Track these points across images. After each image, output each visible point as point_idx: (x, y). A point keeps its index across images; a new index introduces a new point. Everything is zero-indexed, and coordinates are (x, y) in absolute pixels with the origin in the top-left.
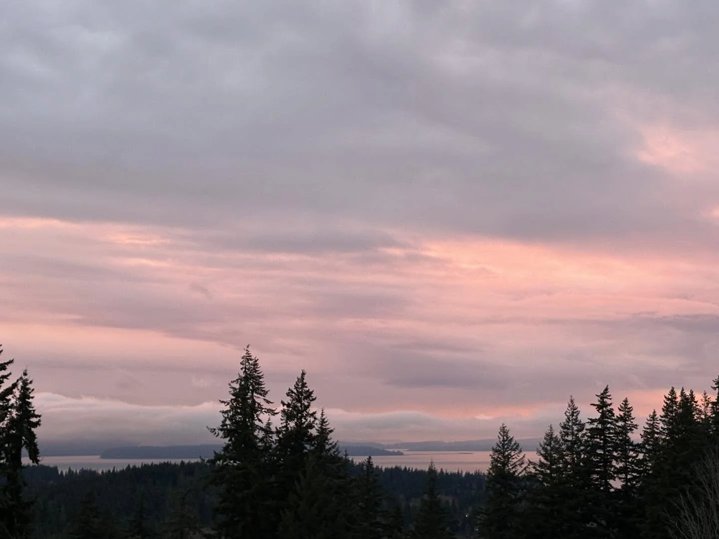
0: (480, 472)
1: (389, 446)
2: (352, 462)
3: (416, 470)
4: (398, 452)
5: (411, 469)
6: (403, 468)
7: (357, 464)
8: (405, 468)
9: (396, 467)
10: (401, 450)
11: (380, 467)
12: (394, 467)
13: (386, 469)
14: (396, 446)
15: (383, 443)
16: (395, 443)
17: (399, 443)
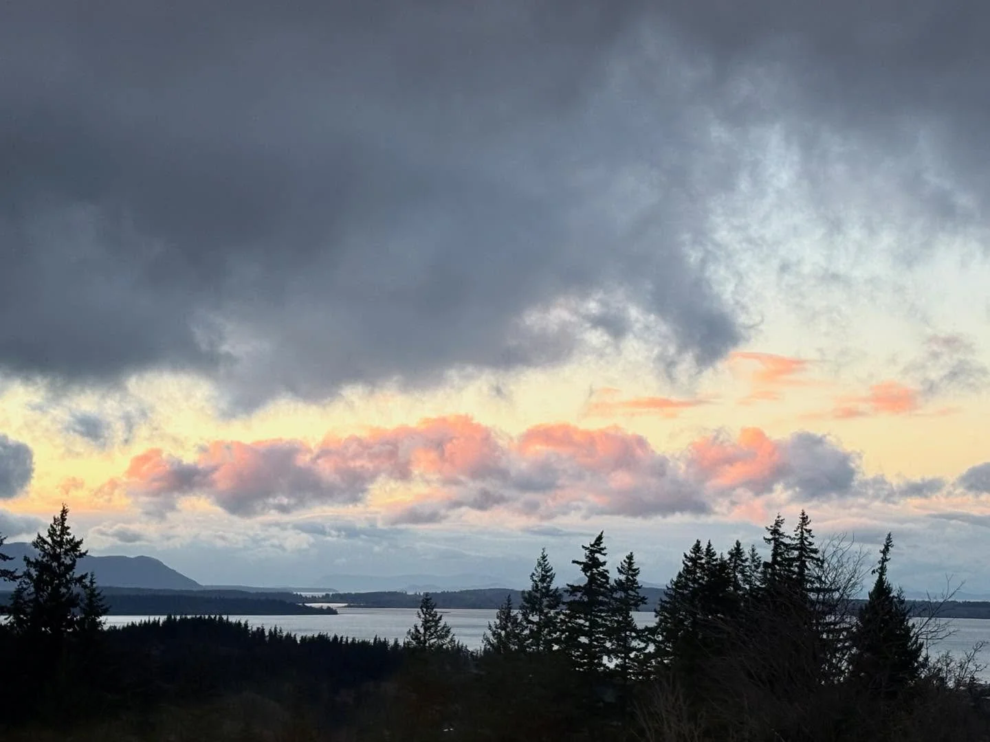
0: (460, 644)
1: (314, 600)
2: (246, 625)
4: (329, 608)
5: (344, 640)
6: (331, 636)
7: (255, 629)
8: (336, 637)
9: (319, 635)
11: (293, 636)
12: (316, 636)
13: (303, 639)
14: (326, 599)
15: (304, 594)
16: (324, 594)
17: (331, 593)
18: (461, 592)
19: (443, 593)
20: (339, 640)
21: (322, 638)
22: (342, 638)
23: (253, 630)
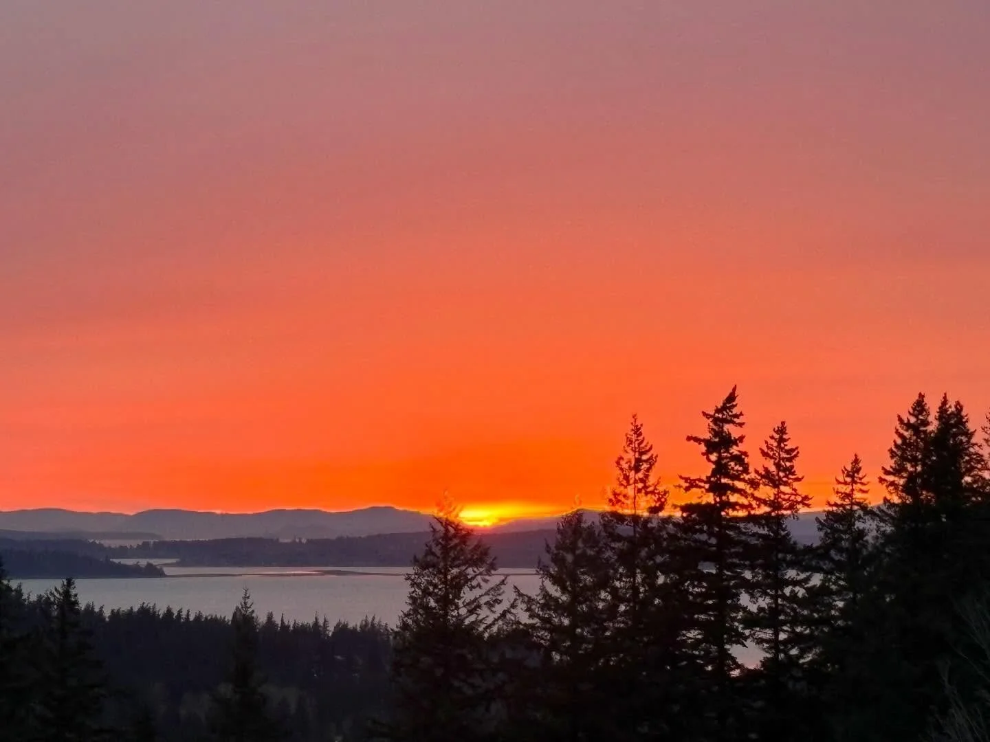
0: (376, 621)
1: (123, 552)
2: (19, 594)
3: (198, 618)
4: (149, 565)
5: (184, 614)
6: (161, 611)
7: (33, 598)
8: (169, 611)
10: (155, 562)
11: (97, 610)
12: (136, 609)
13: (115, 615)
14: (144, 550)
15: (107, 543)
16: (140, 542)
17: (152, 541)
18: (370, 538)
19: (340, 539)
20: (176, 614)
21: (146, 614)
22: (180, 612)
23: (31, 600)
